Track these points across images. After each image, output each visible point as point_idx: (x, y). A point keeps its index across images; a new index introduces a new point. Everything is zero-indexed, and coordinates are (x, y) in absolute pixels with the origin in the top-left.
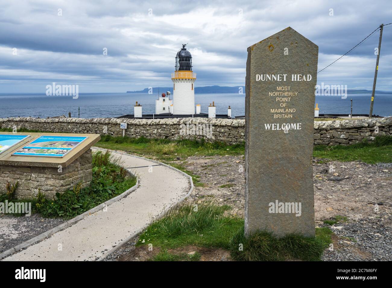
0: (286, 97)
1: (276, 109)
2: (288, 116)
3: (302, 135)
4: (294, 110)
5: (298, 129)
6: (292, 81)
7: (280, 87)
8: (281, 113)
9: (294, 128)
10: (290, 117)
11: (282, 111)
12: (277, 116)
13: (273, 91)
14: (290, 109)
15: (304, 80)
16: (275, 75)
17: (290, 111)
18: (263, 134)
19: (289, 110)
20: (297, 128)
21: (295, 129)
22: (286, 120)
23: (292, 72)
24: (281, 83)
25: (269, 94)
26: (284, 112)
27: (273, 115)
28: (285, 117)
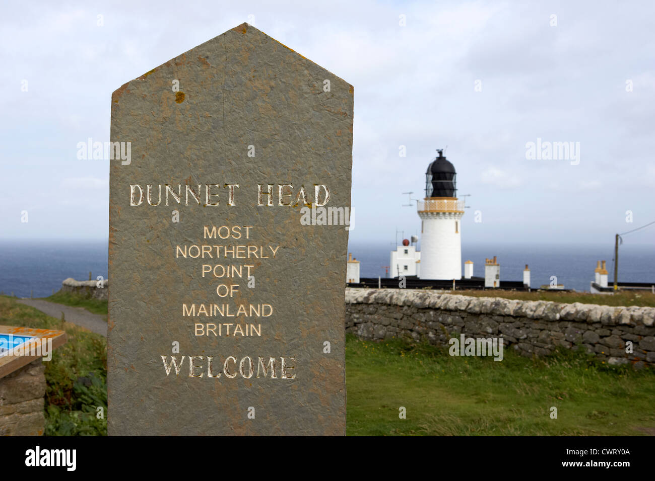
0: (236, 262)
1: (202, 305)
2: (245, 331)
3: (301, 401)
4: (267, 311)
5: (283, 377)
6: (258, 209)
7: (214, 229)
8: (218, 319)
9: (269, 373)
10: (254, 332)
11: (224, 311)
12: (205, 329)
13: (191, 243)
14: (251, 306)
15: (301, 203)
16: (195, 187)
17: (254, 313)
18: (156, 391)
19: (248, 310)
20: (278, 374)
21: (273, 377)
22: (240, 345)
23: (258, 179)
24: (219, 215)
25: (177, 253)
26: (229, 314)
27: (189, 327)
28: (235, 332)
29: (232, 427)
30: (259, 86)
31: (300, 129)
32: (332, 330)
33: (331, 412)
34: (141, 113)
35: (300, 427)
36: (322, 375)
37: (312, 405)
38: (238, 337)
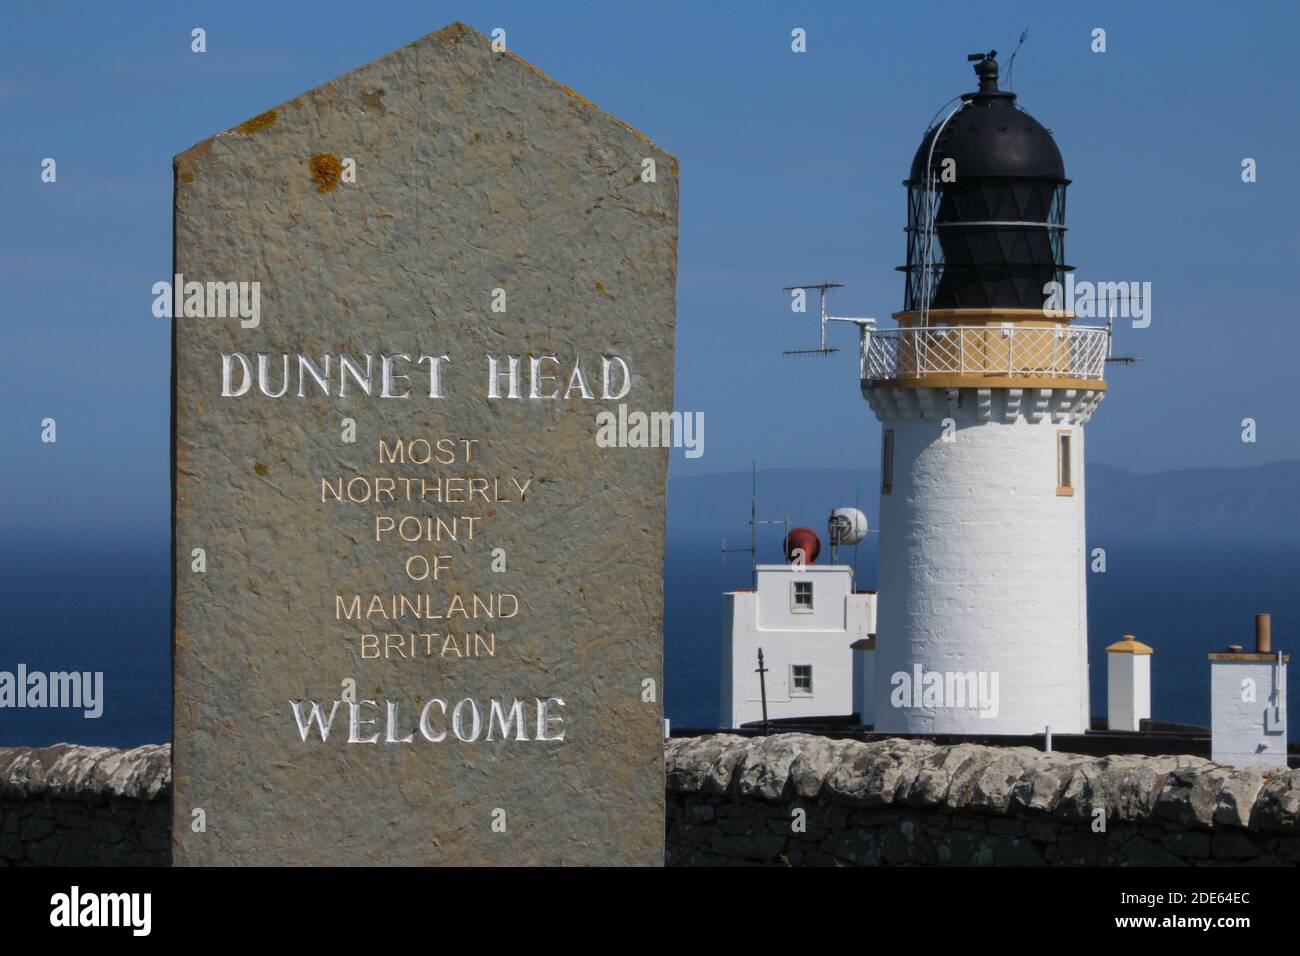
0: (445, 511)
1: (376, 597)
2: (462, 648)
3: (577, 783)
4: (508, 606)
5: (540, 737)
6: (491, 404)
7: (400, 444)
8: (409, 625)
9: (513, 730)
10: (481, 648)
11: (424, 608)
12: (381, 646)
13: (352, 472)
14: (476, 599)
15: (576, 394)
16: (359, 360)
17: (481, 612)
18: (279, 774)
19: (469, 605)
20: (531, 732)
21: (521, 737)
22: (453, 674)
23: (488, 343)
24: (409, 416)
25: (324, 491)
26: (432, 614)
27: (349, 640)
28: (444, 649)
29: (436, 840)
30: (488, 154)
31: (573, 245)
32: (637, 641)
33: (635, 804)
34: (242, 204)
35: (575, 837)
36: (618, 730)
37: (598, 792)
38: (449, 659)
